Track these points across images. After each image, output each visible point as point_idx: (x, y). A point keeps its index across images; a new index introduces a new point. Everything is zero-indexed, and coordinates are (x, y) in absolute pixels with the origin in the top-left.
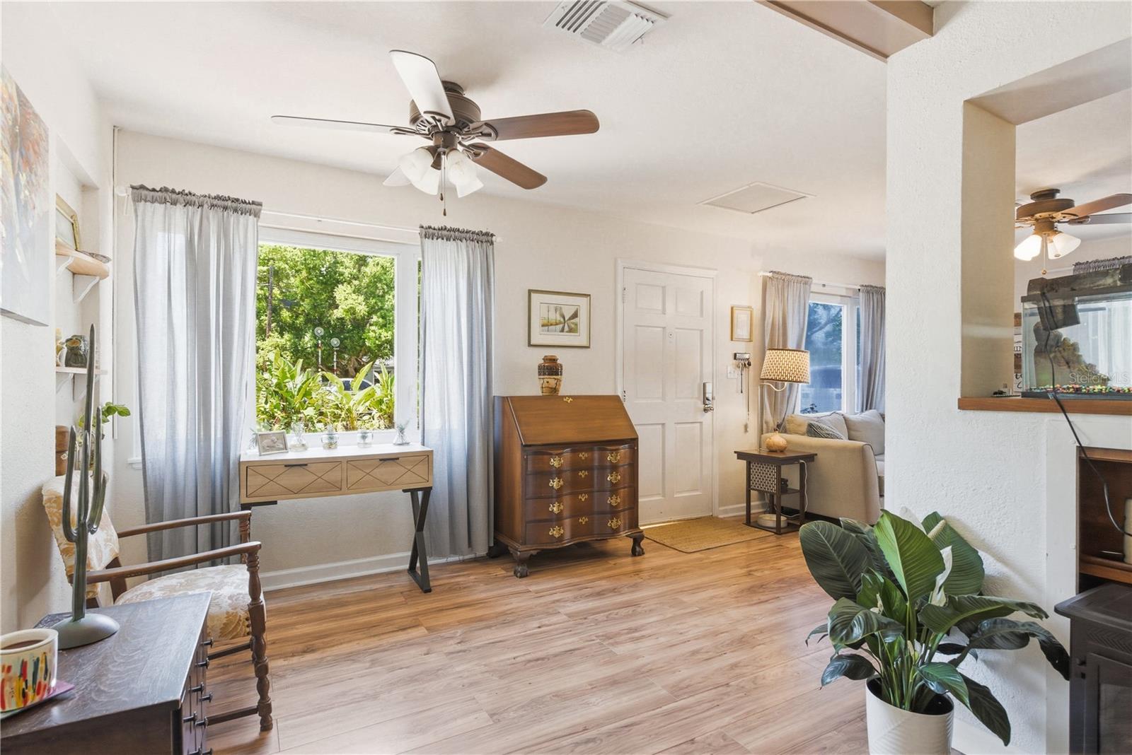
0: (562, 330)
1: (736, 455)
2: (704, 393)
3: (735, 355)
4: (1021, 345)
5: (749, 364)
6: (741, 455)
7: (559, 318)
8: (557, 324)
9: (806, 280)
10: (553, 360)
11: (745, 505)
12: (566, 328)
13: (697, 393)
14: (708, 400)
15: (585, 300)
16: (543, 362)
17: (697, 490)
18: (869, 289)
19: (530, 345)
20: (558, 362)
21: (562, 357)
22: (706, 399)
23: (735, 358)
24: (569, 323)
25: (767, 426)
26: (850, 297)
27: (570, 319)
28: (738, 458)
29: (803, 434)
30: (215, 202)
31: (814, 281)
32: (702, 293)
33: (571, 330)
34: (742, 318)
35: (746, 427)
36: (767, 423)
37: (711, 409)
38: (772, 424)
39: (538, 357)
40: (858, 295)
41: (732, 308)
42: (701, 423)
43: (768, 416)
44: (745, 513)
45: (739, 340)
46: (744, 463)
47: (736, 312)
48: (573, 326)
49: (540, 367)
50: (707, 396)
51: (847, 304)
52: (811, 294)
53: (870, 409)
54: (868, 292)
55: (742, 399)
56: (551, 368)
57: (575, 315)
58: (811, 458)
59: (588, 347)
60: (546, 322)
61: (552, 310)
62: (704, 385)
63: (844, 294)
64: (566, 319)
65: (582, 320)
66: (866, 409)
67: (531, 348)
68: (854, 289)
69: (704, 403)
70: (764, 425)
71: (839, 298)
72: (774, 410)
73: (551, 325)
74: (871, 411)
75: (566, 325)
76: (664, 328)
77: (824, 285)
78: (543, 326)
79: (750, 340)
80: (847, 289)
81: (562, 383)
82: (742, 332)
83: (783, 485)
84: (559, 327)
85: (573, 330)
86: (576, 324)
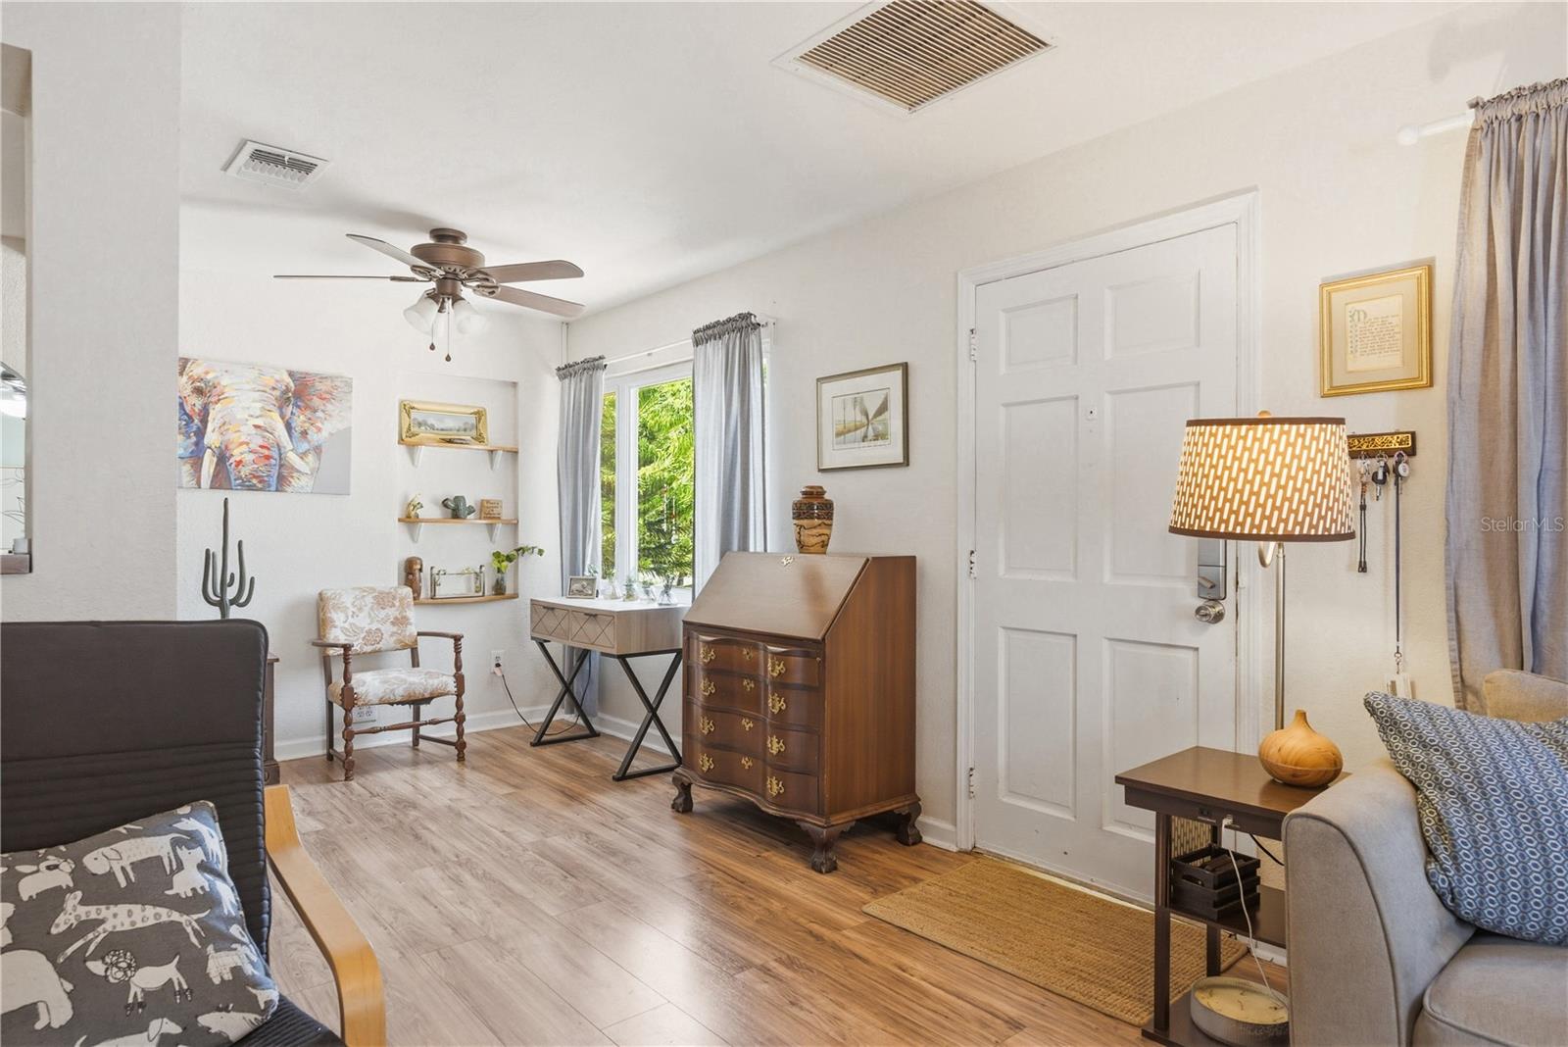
0: (865, 438)
7: (860, 418)
8: (856, 429)
10: (817, 493)
12: (870, 434)
15: (897, 377)
16: (802, 496)
19: (821, 470)
20: (826, 497)
24: (874, 424)
27: (875, 416)
30: (586, 365)
33: (877, 437)
41: (1324, 289)
42: (1194, 651)
48: (880, 428)
49: (795, 506)
56: (808, 508)
57: (883, 408)
59: (904, 464)
60: (841, 428)
61: (850, 406)
64: (870, 417)
65: (894, 415)
67: (821, 476)
69: (1200, 595)
73: (849, 431)
75: (870, 427)
76: (1075, 398)
78: (838, 434)
84: (860, 433)
85: (879, 436)
86: (885, 425)
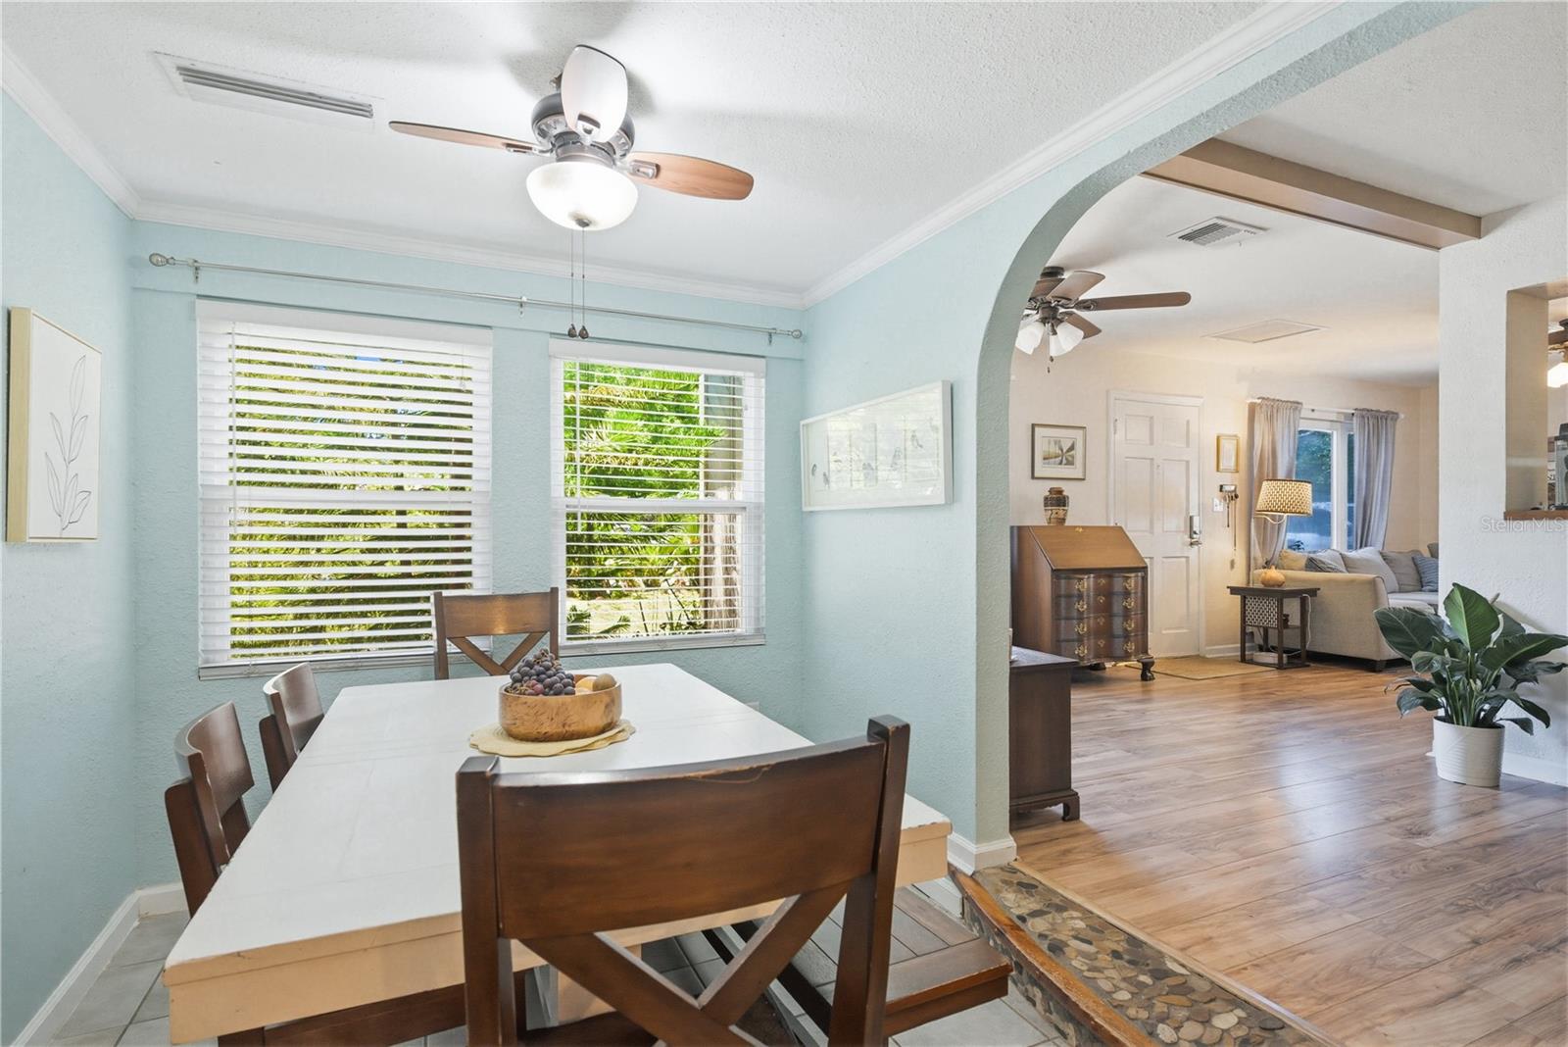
0: (1061, 463)
1: (1229, 590)
2: (1191, 527)
3: (1221, 486)
4: (1554, 473)
5: (1236, 497)
6: (1234, 590)
7: (1058, 451)
8: (1056, 457)
9: (1296, 405)
10: (1060, 492)
11: (1239, 645)
12: (1064, 461)
13: (1182, 524)
14: (1195, 533)
15: (1081, 432)
16: (1048, 494)
17: (1182, 628)
18: (1364, 413)
19: (1033, 477)
20: (1064, 493)
21: (1068, 489)
22: (1192, 533)
23: (1221, 490)
24: (1066, 457)
25: (1256, 563)
26: (1340, 422)
27: (1068, 451)
28: (1232, 593)
29: (1300, 570)
31: (1304, 406)
32: (1188, 422)
34: (1228, 447)
35: (1232, 564)
36: (1255, 559)
37: (1197, 543)
38: (1261, 561)
39: (1043, 489)
40: (1352, 420)
41: (1218, 438)
42: (1187, 557)
43: (1256, 551)
44: (1239, 653)
45: (1226, 471)
46: (1238, 598)
47: (1223, 442)
48: (1070, 459)
49: (1046, 499)
50: (1195, 529)
51: (1337, 430)
52: (1302, 421)
53: (1366, 546)
54: (1363, 417)
55: (1229, 532)
56: (1057, 500)
57: (1072, 448)
58: (1313, 592)
59: (1084, 479)
60: (1047, 455)
61: (1052, 443)
62: (1191, 518)
63: (1335, 419)
64: (1065, 451)
65: (1078, 453)
66: (1361, 547)
67: (1035, 481)
68: (1345, 414)
69: (1191, 537)
70: (1252, 561)
71: (1329, 423)
72: (1263, 544)
73: (1052, 457)
74: (1368, 548)
75: (1064, 457)
76: (1152, 459)
77: (1313, 410)
78: (1044, 459)
79: (1237, 472)
80: (1339, 413)
81: (1069, 513)
82: (1229, 462)
83: (1284, 621)
84: (1058, 460)
85: (1070, 463)
86: (1073, 457)
